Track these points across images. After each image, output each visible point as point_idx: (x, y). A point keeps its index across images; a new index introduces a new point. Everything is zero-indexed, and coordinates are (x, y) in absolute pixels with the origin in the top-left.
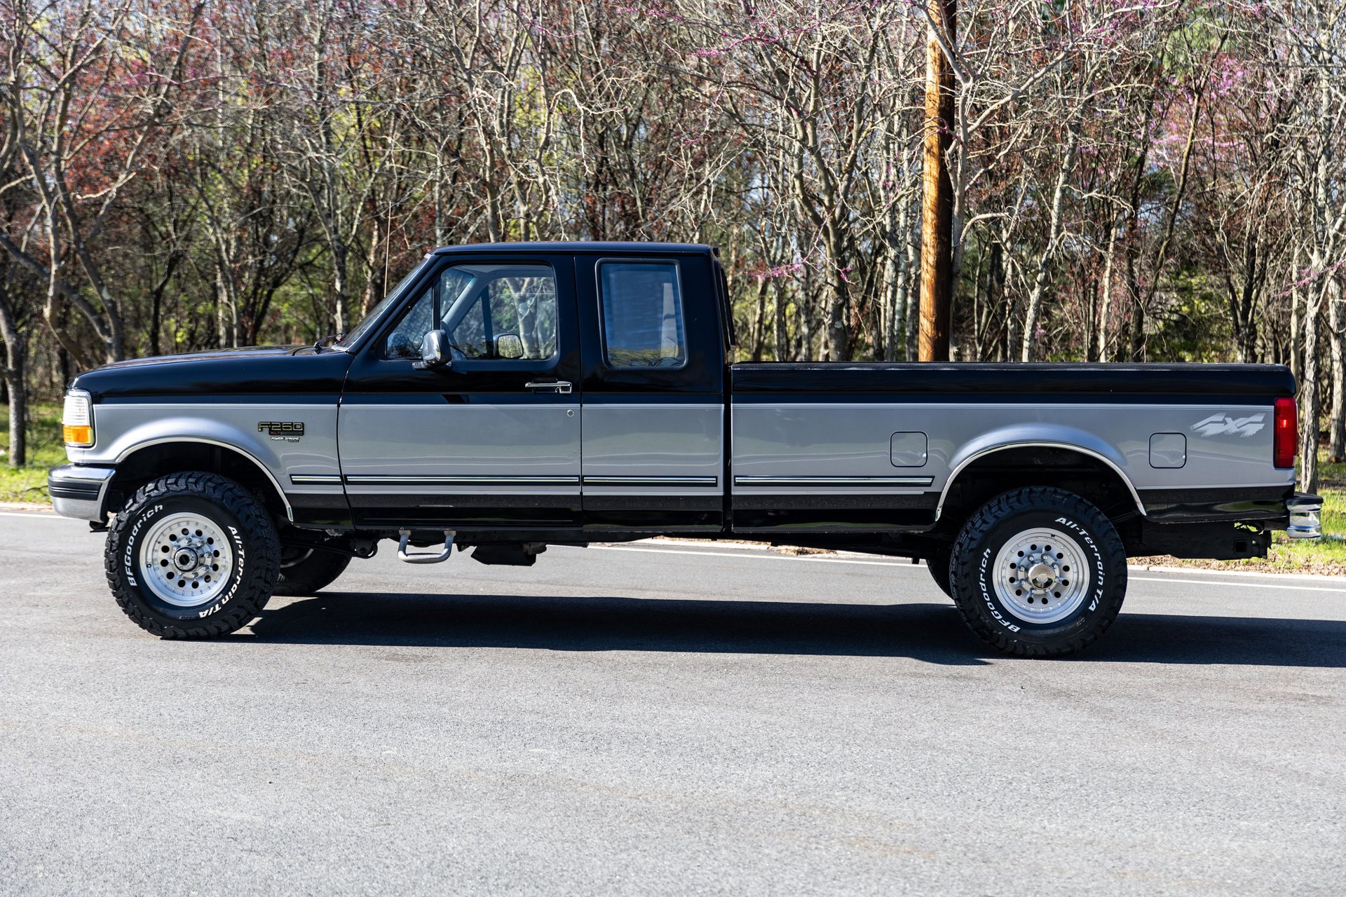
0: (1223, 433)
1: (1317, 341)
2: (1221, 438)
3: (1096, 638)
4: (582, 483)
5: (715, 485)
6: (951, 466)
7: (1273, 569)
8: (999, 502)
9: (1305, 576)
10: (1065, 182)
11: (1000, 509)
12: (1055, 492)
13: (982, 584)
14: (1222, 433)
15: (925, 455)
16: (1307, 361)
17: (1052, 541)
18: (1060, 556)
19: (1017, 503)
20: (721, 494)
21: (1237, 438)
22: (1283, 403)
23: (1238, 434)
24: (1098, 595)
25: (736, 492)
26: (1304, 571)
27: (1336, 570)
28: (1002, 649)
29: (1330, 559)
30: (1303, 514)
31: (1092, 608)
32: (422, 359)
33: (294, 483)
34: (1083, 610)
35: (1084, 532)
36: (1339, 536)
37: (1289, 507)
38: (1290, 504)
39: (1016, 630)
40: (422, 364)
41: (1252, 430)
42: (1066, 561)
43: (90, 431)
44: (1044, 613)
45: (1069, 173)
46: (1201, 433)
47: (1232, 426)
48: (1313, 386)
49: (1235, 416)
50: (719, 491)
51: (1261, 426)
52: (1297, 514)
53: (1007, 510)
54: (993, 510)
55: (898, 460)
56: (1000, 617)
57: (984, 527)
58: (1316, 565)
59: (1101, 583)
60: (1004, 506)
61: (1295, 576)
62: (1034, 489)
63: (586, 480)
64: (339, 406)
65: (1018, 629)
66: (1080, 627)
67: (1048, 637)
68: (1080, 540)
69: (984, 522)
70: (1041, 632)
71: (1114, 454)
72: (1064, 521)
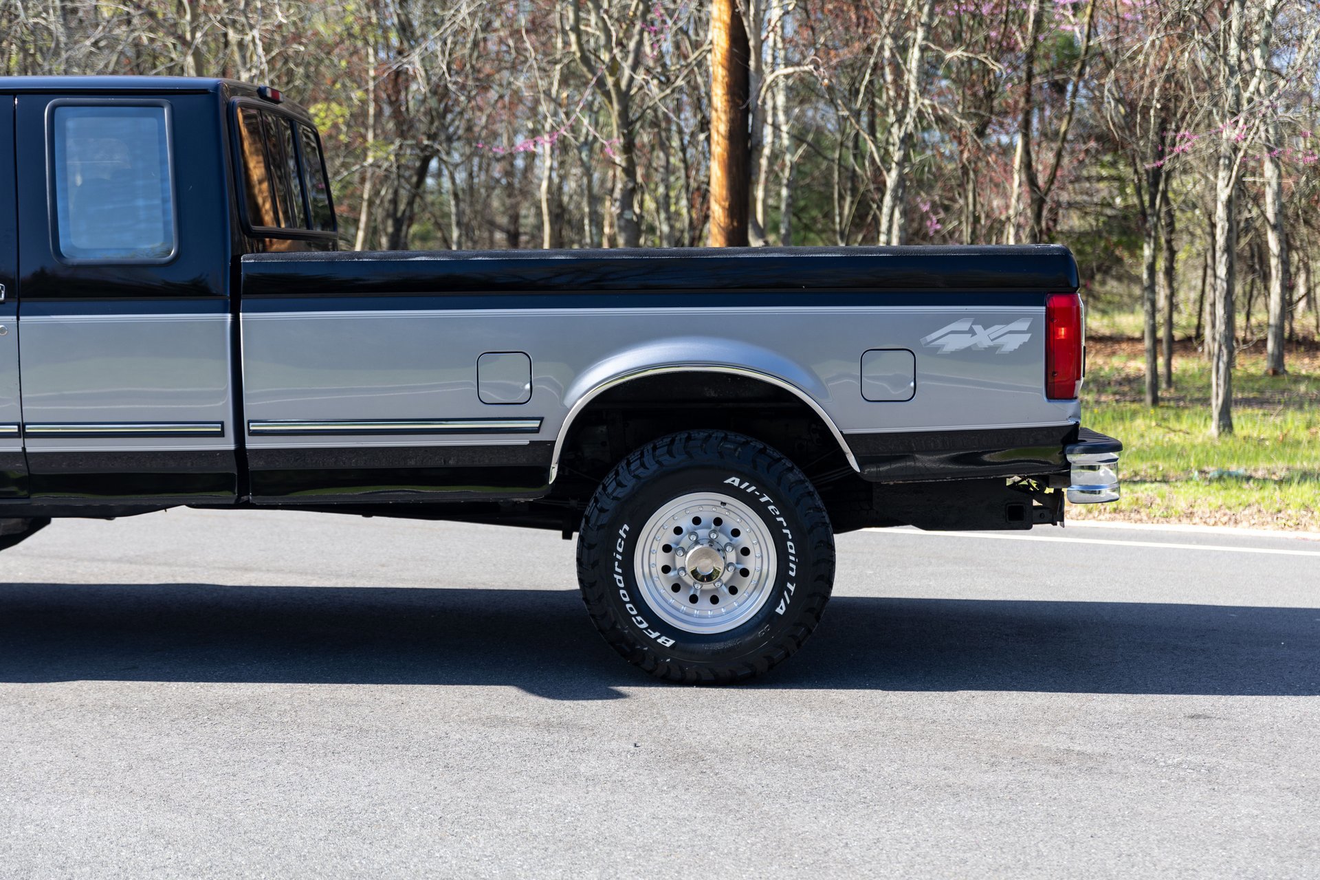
1: (1230, 230)
2: (968, 355)
3: (788, 655)
4: (22, 433)
5: (221, 434)
6: (567, 402)
7: (1145, 518)
8: (642, 454)
9: (1185, 527)
10: (925, 39)
11: (643, 465)
12: (725, 439)
13: (617, 577)
14: (969, 349)
15: (528, 386)
16: (1218, 254)
17: (724, 511)
18: (736, 533)
19: (667, 457)
20: (232, 447)
21: (990, 355)
22: (1059, 302)
23: (991, 350)
24: (789, 591)
25: (252, 444)
26: (1185, 520)
27: (1225, 519)
28: (650, 672)
29: (1219, 503)
30: (1092, 468)
31: (780, 611)
34: (767, 614)
35: (765, 499)
36: (1241, 471)
37: (1070, 458)
38: (1071, 452)
39: (668, 645)
41: (1012, 343)
42: (744, 540)
44: (713, 617)
45: (928, 27)
46: (938, 348)
47: (984, 338)
48: (1225, 285)
49: (987, 323)
50: (228, 444)
51: (1026, 338)
52: (1082, 467)
53: (653, 467)
54: (633, 467)
55: (489, 395)
56: (645, 625)
57: (620, 493)
58: (1200, 513)
59: (793, 574)
60: (648, 459)
61: (1173, 527)
62: (695, 434)
63: (29, 429)
65: (672, 642)
66: (764, 638)
67: (716, 653)
68: (761, 510)
69: (620, 484)
70: (705, 647)
71: (808, 382)
72: (737, 481)
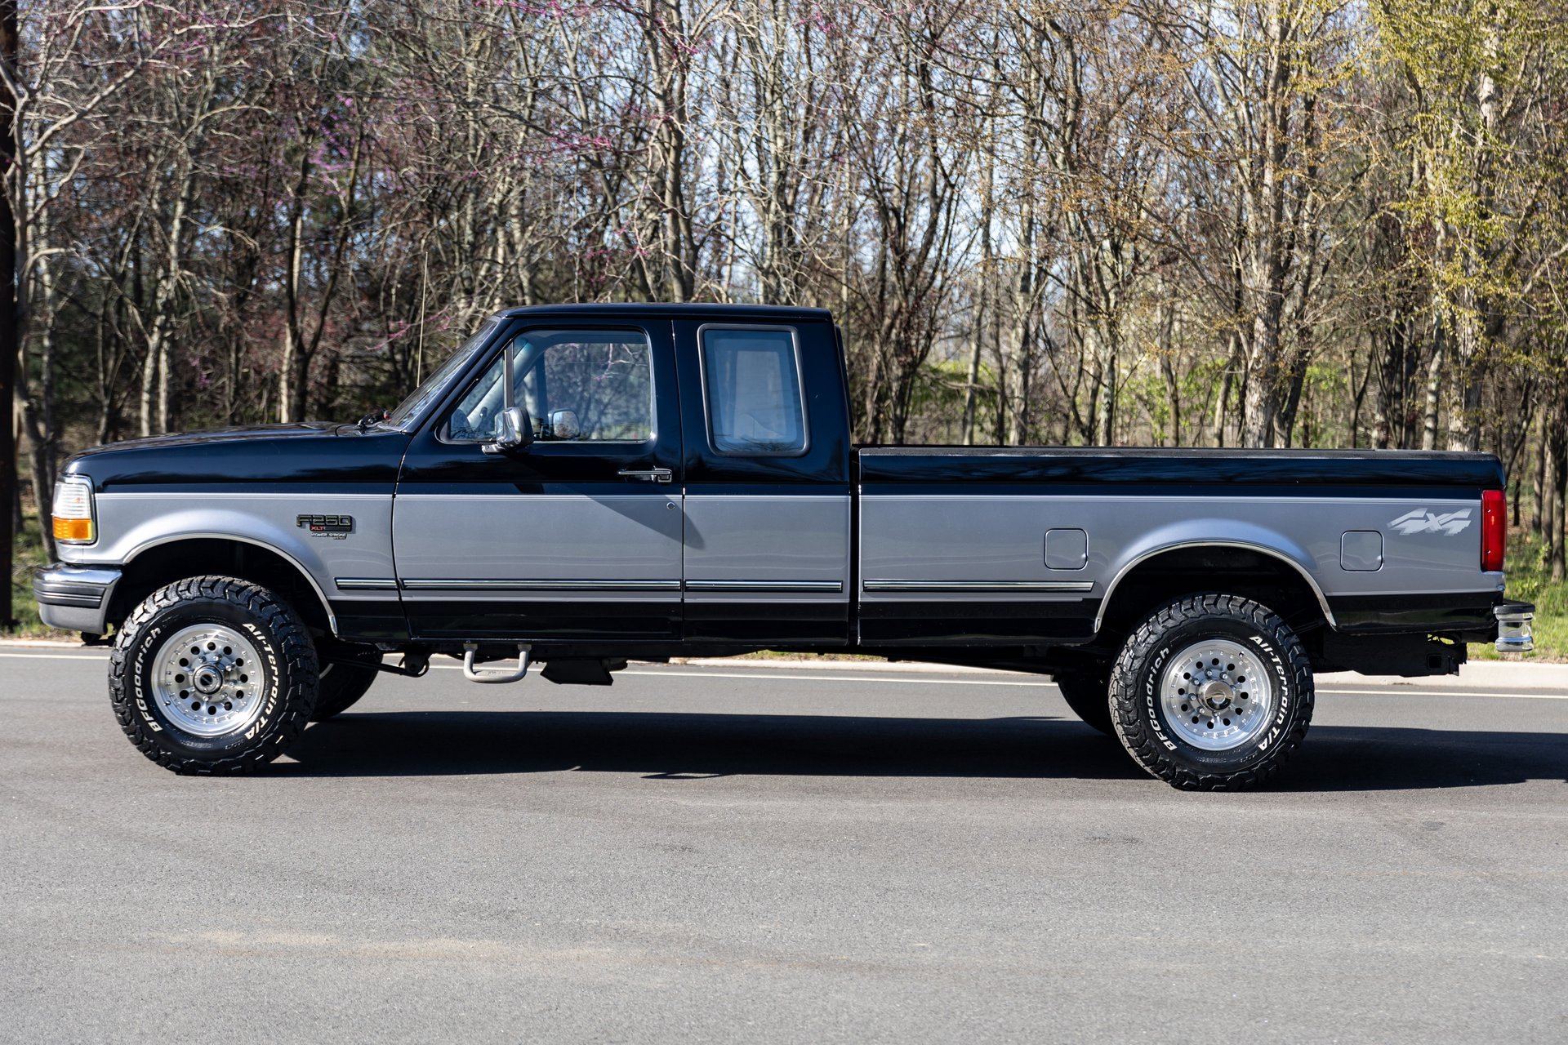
0: (1423, 531)
2: (1423, 537)
4: (684, 588)
5: (840, 591)
6: (1113, 569)
10: (185, 213)
15: (1084, 556)
20: (847, 601)
21: (1439, 537)
22: (1490, 496)
23: (1440, 533)
25: (863, 598)
30: (1514, 624)
32: (494, 442)
33: (340, 588)
37: (1497, 617)
38: (1498, 613)
39: (1171, 748)
40: (494, 448)
41: (1456, 527)
43: (90, 526)
46: (1399, 531)
49: (1438, 511)
50: (842, 598)
51: (1467, 523)
52: (1507, 624)
63: (689, 584)
64: (394, 496)
71: (1301, 555)
